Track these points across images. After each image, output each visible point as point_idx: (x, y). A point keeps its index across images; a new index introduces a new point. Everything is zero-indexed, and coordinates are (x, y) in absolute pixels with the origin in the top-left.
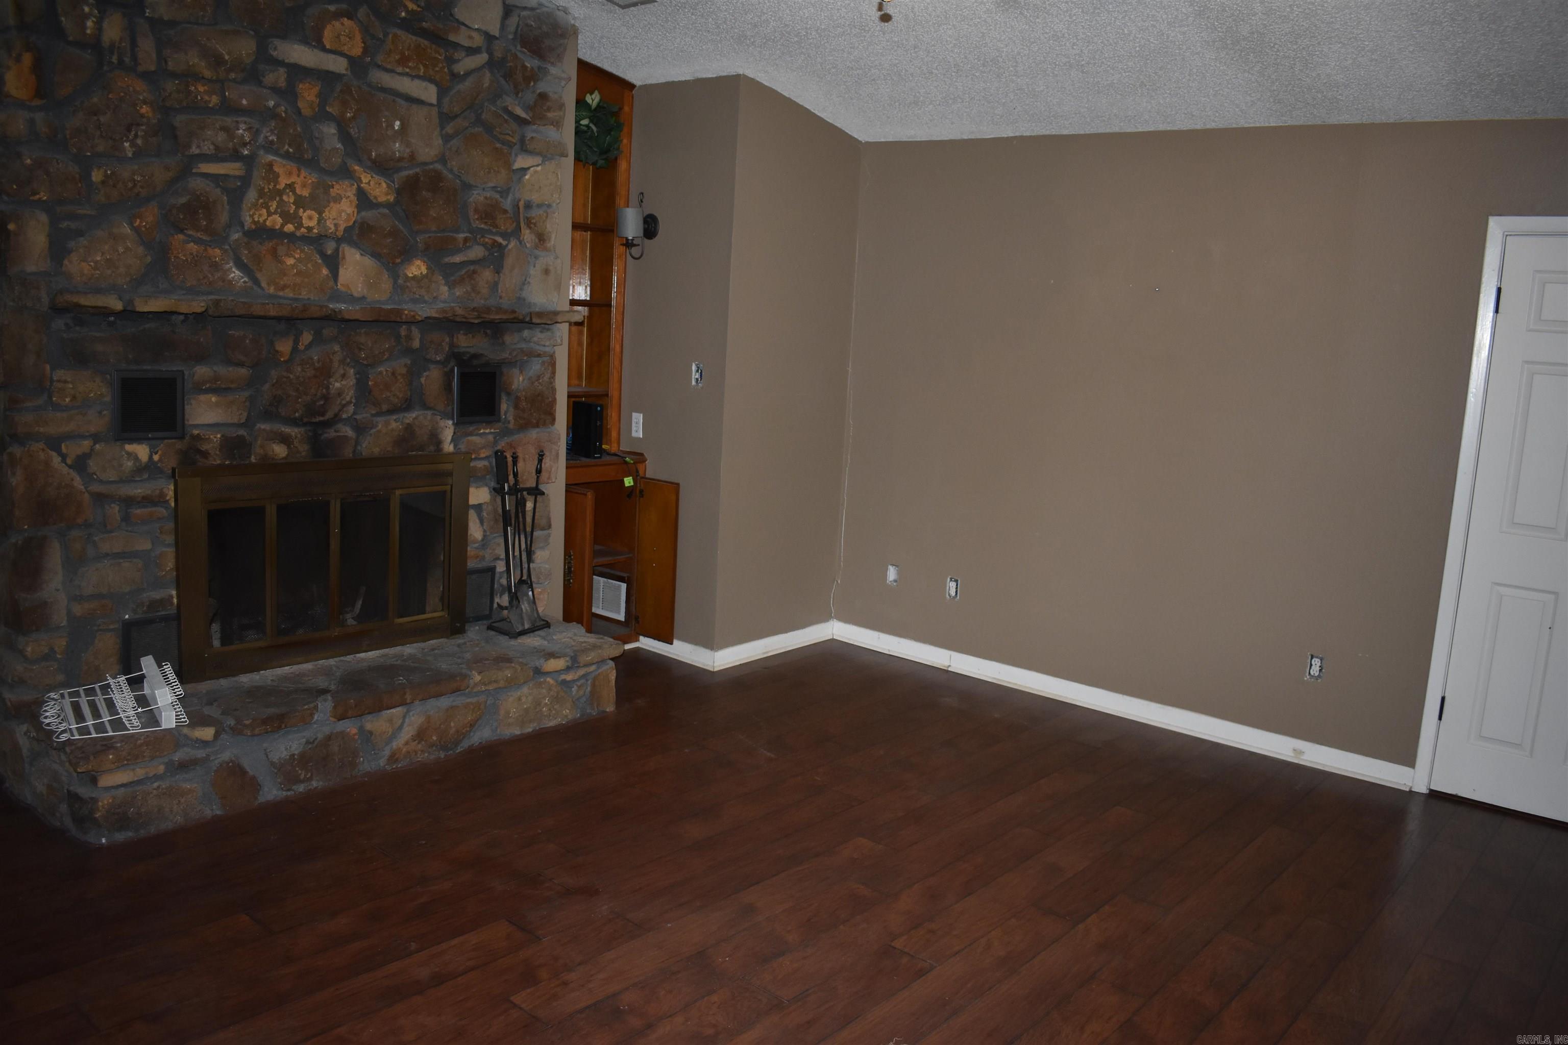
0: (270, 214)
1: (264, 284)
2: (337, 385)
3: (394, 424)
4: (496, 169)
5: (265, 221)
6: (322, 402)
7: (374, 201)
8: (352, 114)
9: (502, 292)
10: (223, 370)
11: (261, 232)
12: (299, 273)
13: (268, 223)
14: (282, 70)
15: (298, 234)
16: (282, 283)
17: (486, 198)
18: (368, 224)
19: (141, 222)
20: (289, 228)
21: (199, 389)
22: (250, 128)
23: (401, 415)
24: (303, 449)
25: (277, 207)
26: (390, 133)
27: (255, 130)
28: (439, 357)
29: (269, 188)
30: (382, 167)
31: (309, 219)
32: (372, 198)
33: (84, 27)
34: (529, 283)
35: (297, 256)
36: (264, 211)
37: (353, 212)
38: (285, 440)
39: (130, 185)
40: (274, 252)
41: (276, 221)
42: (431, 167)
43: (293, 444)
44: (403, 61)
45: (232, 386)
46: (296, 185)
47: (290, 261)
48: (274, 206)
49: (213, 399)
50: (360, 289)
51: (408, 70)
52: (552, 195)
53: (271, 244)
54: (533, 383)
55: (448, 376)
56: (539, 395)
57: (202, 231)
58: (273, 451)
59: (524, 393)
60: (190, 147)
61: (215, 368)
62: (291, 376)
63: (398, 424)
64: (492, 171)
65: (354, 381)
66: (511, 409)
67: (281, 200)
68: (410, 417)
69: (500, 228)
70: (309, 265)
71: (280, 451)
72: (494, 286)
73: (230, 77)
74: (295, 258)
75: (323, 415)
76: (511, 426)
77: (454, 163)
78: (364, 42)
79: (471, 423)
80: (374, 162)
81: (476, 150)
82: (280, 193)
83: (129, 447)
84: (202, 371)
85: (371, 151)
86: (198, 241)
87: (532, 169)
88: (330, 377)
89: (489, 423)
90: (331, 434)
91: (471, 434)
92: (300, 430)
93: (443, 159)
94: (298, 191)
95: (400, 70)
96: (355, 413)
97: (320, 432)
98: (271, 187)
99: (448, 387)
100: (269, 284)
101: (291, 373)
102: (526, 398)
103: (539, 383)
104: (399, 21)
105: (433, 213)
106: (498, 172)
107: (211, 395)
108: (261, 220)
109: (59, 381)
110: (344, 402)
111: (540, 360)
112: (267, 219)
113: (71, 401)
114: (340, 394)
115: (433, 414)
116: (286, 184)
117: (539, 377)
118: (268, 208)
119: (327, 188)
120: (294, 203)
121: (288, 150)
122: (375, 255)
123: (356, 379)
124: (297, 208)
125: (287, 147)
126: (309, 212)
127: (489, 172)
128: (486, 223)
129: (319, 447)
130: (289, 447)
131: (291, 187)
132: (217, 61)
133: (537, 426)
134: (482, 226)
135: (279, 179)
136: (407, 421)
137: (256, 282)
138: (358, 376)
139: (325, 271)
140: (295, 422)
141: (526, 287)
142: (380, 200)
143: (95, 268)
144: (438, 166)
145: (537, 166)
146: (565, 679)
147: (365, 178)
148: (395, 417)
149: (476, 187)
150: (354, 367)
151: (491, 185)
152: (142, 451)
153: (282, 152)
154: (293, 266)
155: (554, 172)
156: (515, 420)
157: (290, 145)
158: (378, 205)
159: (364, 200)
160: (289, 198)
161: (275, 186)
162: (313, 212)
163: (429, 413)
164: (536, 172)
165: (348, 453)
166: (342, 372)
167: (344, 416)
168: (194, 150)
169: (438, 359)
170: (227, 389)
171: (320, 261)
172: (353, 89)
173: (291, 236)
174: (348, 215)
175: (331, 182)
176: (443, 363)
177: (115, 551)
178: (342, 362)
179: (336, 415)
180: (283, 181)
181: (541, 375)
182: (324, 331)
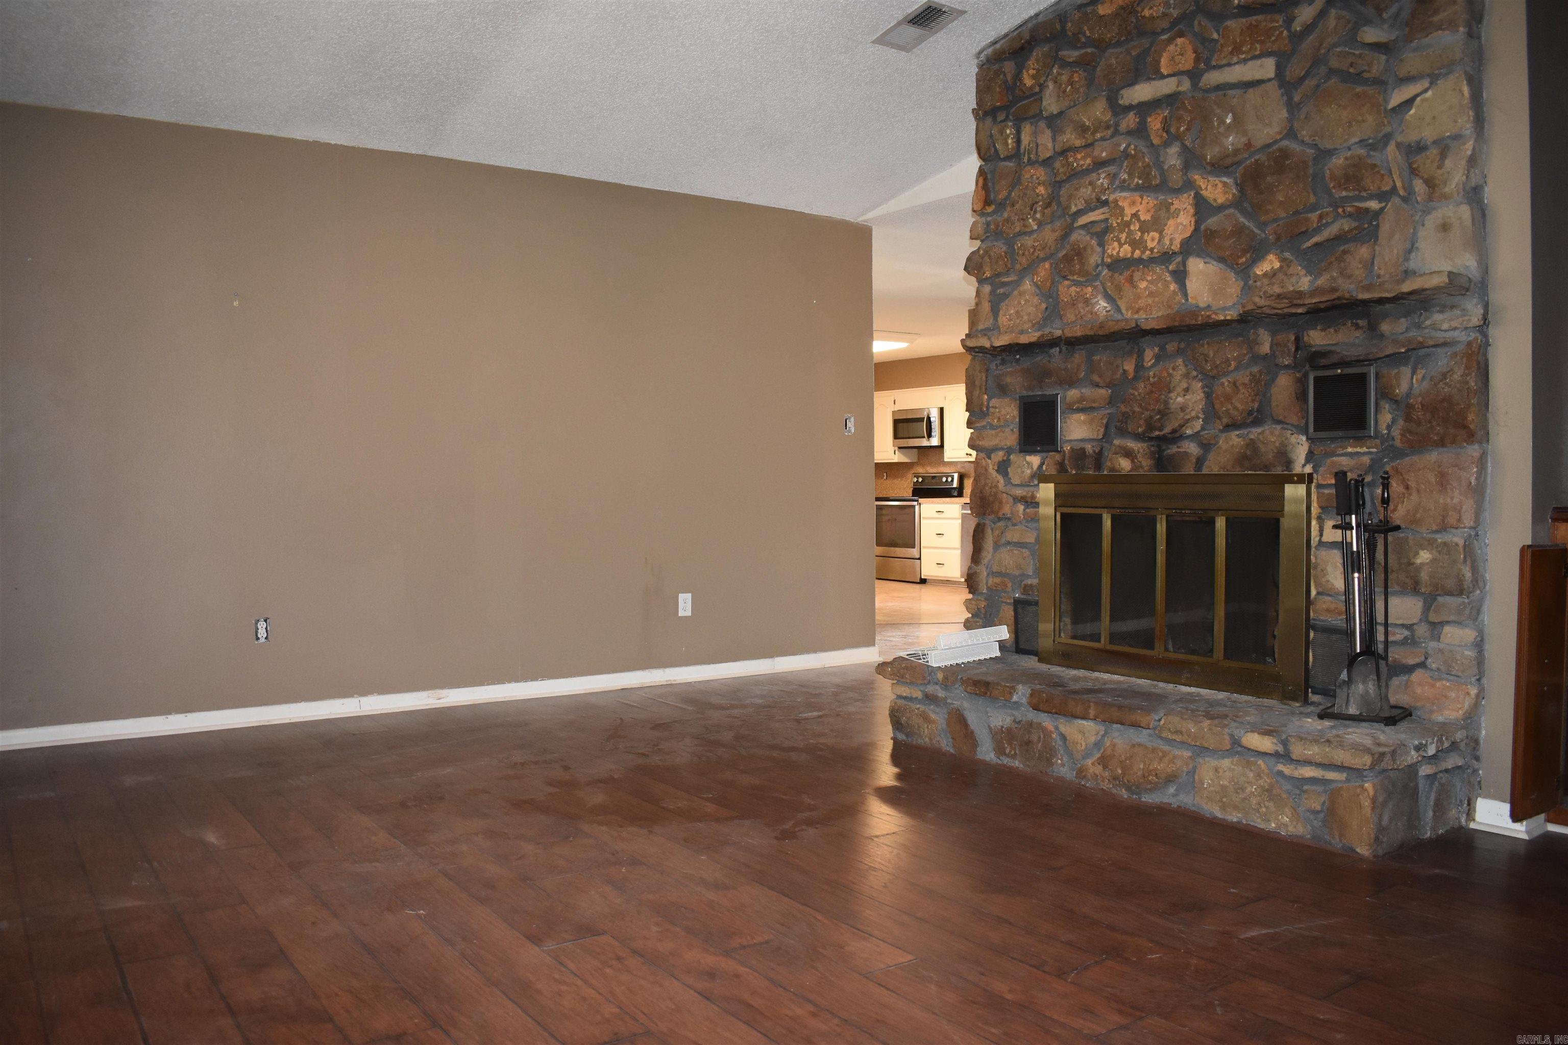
0: (1121, 245)
1: (1124, 311)
2: (1180, 399)
3: (1235, 439)
4: (1360, 118)
5: (1118, 253)
6: (1158, 417)
7: (1215, 204)
8: (1185, 127)
9: (1380, 269)
10: (1087, 391)
11: (1118, 265)
12: (1151, 294)
13: (1121, 255)
14: (1131, 115)
15: (1144, 257)
16: (1137, 306)
17: (1346, 159)
18: (1211, 230)
19: (1037, 278)
20: (1137, 253)
21: (1071, 409)
22: (1109, 174)
23: (1245, 431)
24: (1146, 463)
25: (1127, 238)
26: (1222, 129)
27: (1112, 175)
28: (1287, 360)
29: (1117, 223)
30: (1219, 167)
31: (1152, 240)
32: (1212, 202)
33: (1007, 145)
34: (1417, 248)
35: (1149, 278)
36: (1116, 244)
37: (1190, 222)
38: (1128, 454)
39: (1032, 250)
40: (1130, 280)
41: (1126, 251)
42: (1274, 148)
43: (1137, 459)
44: (1237, 49)
45: (1094, 405)
46: (1139, 213)
47: (1143, 285)
48: (1124, 238)
49: (1082, 418)
50: (1205, 299)
51: (1243, 56)
52: (1456, 122)
53: (1129, 272)
54: (1435, 385)
55: (1302, 382)
56: (1444, 400)
57: (1076, 274)
58: (1119, 465)
59: (1420, 399)
60: (1071, 208)
61: (1083, 390)
62: (1136, 394)
63: (1240, 439)
64: (1354, 123)
65: (1202, 395)
66: (1401, 422)
67: (1129, 229)
68: (1254, 432)
69: (1369, 189)
70: (1159, 285)
71: (1125, 464)
72: (1369, 265)
73: (1096, 138)
74: (1147, 281)
75: (1160, 429)
76: (1398, 443)
77: (1304, 133)
78: (1195, 52)
79: (1333, 440)
80: (1212, 165)
81: (1331, 106)
82: (1128, 224)
83: (1028, 458)
84: (1073, 394)
85: (1207, 155)
86: (1077, 284)
87: (1419, 99)
88: (1170, 392)
89: (1359, 440)
90: (1173, 449)
91: (1333, 454)
92: (1143, 445)
93: (1291, 133)
94: (1142, 218)
95: (1235, 59)
96: (1203, 429)
97: (1164, 447)
98: (1119, 221)
99: (1302, 396)
100: (1127, 310)
101: (1136, 391)
102: (1423, 405)
103: (1446, 384)
104: (1236, 11)
105: (1280, 197)
106: (1364, 121)
107: (1081, 414)
108: (1115, 253)
109: (993, 407)
110: (1188, 417)
111: (1449, 351)
112: (1119, 251)
113: (997, 422)
114: (1183, 409)
115: (1282, 428)
116: (1132, 214)
117: (1444, 376)
118: (1119, 240)
119: (1168, 206)
120: (1140, 230)
121: (1138, 182)
122: (1221, 260)
123: (1204, 392)
124: (1143, 233)
125: (1136, 180)
126: (1151, 234)
127: (1350, 126)
128: (1345, 189)
129: (1161, 462)
130: (1133, 461)
131: (1135, 215)
132: (1083, 129)
133: (1441, 443)
134: (1344, 194)
135: (1125, 212)
136: (1252, 437)
137: (1119, 310)
138: (1206, 389)
139: (1173, 287)
140: (1139, 437)
141: (1413, 255)
142: (1220, 201)
143: (1010, 320)
144: (1285, 143)
145: (1426, 91)
146: (1282, 771)
147: (1202, 183)
148: (1237, 433)
149: (1336, 149)
150: (1201, 380)
151: (1355, 139)
152: (1035, 460)
153: (1132, 186)
154: (1146, 288)
155: (1454, 89)
156: (1402, 435)
157: (1139, 178)
158: (1221, 208)
159: (1202, 207)
160: (1135, 227)
161: (1122, 219)
162: (1155, 233)
163: (1279, 427)
164: (1426, 100)
165: (1189, 469)
166: (1185, 385)
167: (1189, 432)
168: (1074, 209)
169: (1287, 363)
170: (1092, 409)
171: (1169, 279)
172: (1186, 102)
173: (1140, 261)
174: (1185, 226)
175: (1172, 199)
176: (1295, 367)
177: (1014, 540)
178: (1186, 376)
179: (1174, 431)
180: (1129, 212)
181: (1449, 371)
182: (1167, 346)
